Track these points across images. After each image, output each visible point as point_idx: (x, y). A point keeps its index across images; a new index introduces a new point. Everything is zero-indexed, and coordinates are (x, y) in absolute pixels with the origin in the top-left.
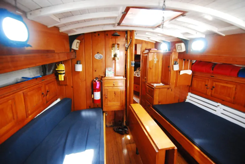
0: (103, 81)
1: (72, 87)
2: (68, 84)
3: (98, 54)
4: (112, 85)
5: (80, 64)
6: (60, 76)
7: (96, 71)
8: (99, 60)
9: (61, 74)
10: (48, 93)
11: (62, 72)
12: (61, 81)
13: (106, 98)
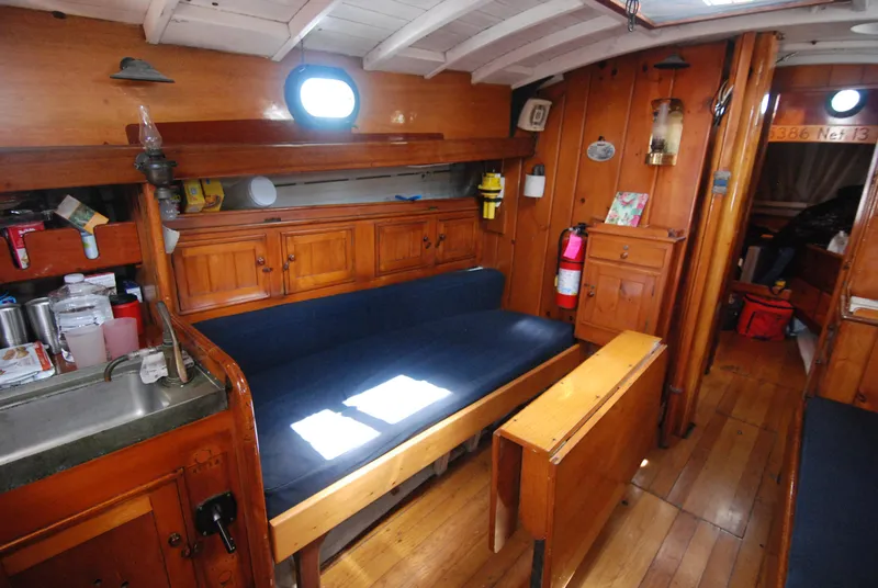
0: (590, 236)
1: (513, 242)
2: (504, 232)
3: (602, 142)
4: (617, 257)
5: (540, 174)
6: (486, 204)
7: (583, 201)
8: (600, 163)
9: (489, 200)
10: (442, 243)
11: (492, 196)
12: (487, 219)
13: (589, 296)
